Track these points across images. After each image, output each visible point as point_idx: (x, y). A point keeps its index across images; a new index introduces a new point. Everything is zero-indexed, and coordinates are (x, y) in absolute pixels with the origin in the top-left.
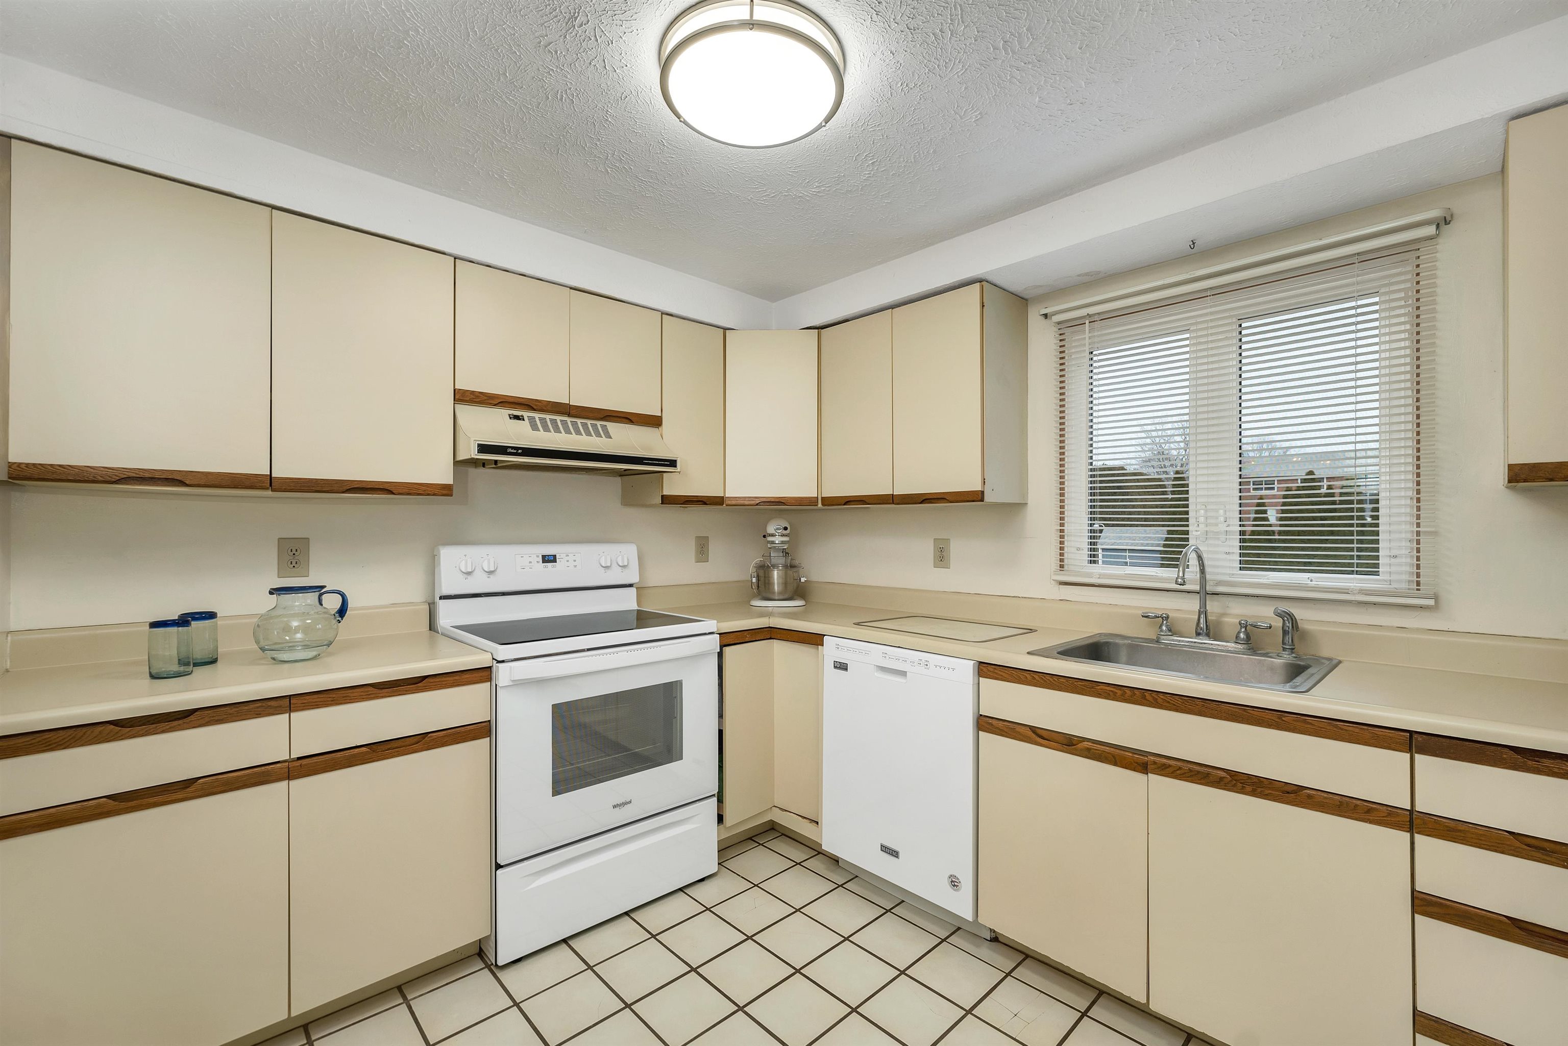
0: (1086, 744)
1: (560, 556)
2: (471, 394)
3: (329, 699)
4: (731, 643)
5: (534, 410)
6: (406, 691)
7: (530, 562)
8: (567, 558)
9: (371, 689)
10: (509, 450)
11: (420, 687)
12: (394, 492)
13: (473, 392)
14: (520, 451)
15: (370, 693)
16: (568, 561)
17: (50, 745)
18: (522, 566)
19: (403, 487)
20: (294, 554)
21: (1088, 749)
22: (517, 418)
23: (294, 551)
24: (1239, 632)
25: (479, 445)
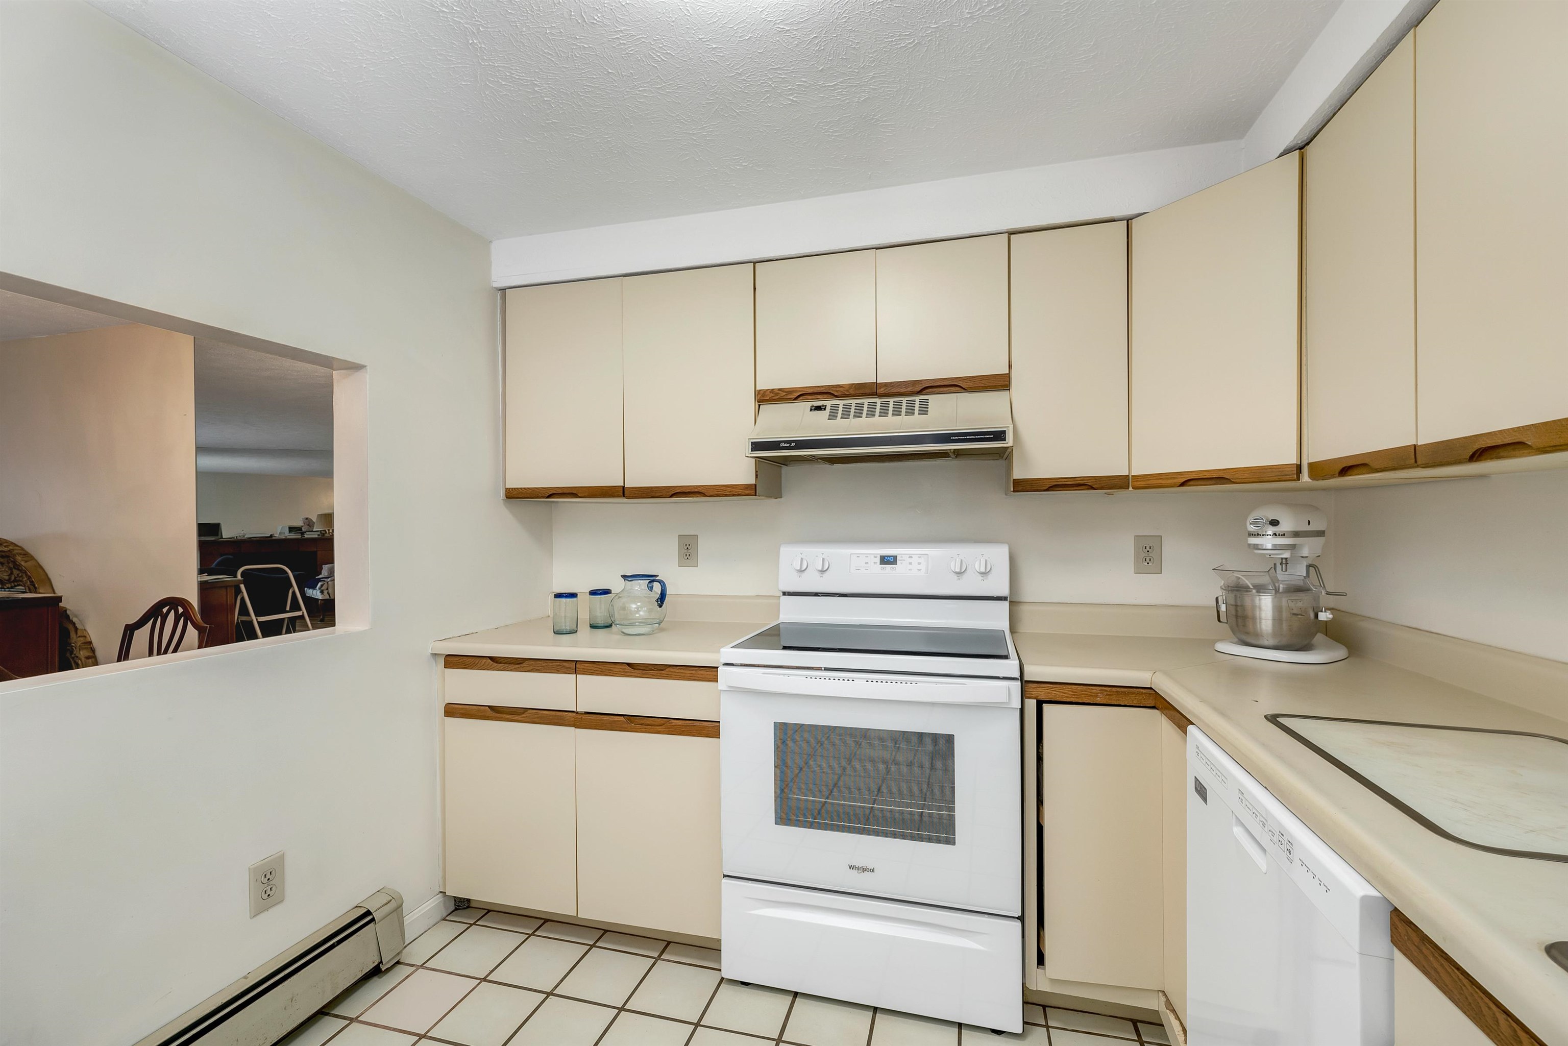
1: (902, 557)
2: (770, 392)
3: (599, 670)
4: (1062, 700)
5: (836, 396)
6: (653, 675)
7: (867, 563)
8: (910, 560)
9: (627, 667)
10: (783, 445)
11: (663, 674)
12: (706, 494)
13: (772, 391)
14: (793, 444)
15: (626, 671)
16: (910, 563)
17: (465, 665)
18: (856, 567)
19: (714, 489)
20: (688, 548)
22: (819, 408)
23: (688, 546)
25: (753, 443)
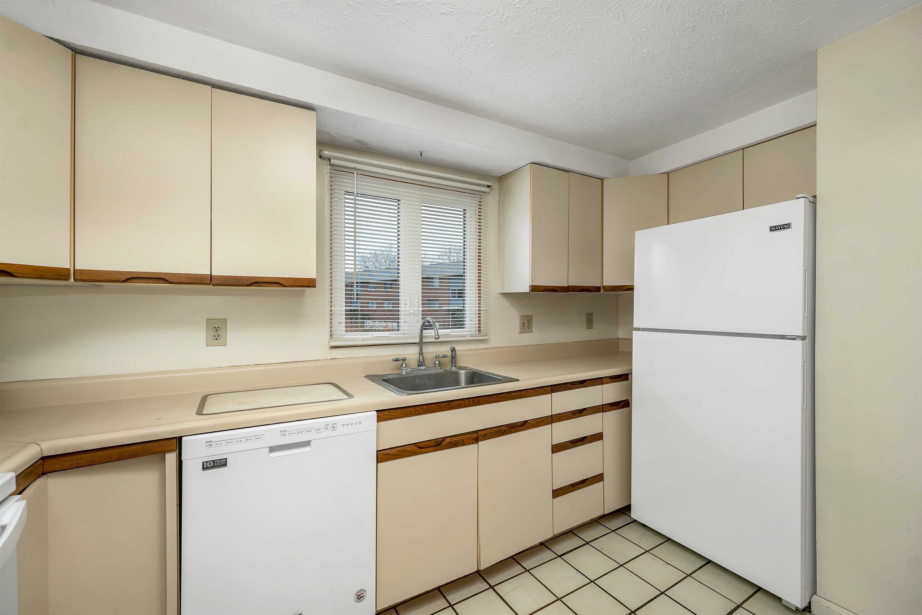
0: (448, 440)
21: (450, 443)
24: (436, 361)
